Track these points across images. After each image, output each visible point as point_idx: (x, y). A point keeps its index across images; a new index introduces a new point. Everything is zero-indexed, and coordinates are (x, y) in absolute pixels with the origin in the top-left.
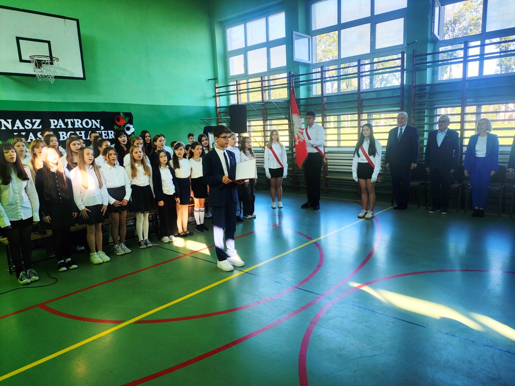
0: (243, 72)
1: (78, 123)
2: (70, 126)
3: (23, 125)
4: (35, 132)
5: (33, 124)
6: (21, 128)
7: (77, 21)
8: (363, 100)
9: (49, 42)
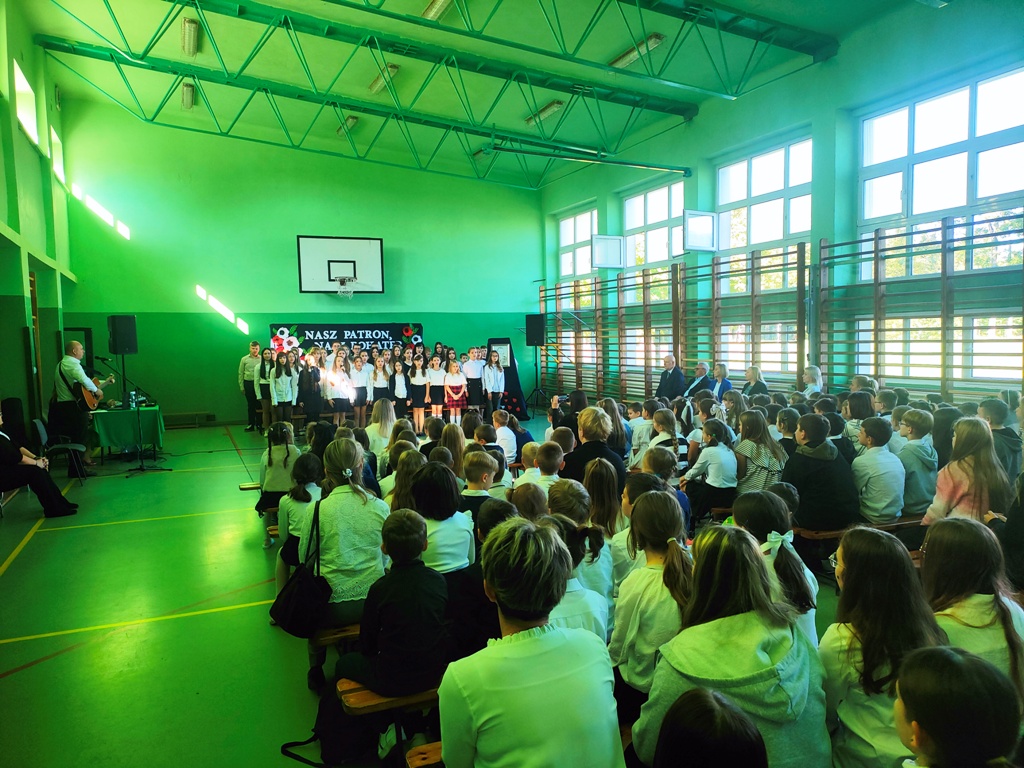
0: (571, 272)
1: (368, 334)
2: (361, 337)
3: (322, 335)
4: (331, 342)
5: (330, 335)
6: (321, 338)
7: (381, 240)
8: (650, 313)
9: (354, 262)
